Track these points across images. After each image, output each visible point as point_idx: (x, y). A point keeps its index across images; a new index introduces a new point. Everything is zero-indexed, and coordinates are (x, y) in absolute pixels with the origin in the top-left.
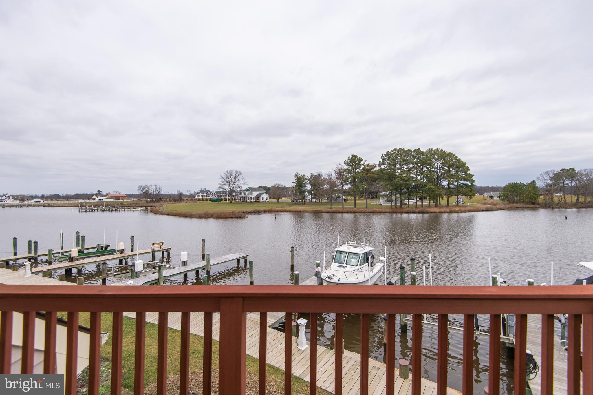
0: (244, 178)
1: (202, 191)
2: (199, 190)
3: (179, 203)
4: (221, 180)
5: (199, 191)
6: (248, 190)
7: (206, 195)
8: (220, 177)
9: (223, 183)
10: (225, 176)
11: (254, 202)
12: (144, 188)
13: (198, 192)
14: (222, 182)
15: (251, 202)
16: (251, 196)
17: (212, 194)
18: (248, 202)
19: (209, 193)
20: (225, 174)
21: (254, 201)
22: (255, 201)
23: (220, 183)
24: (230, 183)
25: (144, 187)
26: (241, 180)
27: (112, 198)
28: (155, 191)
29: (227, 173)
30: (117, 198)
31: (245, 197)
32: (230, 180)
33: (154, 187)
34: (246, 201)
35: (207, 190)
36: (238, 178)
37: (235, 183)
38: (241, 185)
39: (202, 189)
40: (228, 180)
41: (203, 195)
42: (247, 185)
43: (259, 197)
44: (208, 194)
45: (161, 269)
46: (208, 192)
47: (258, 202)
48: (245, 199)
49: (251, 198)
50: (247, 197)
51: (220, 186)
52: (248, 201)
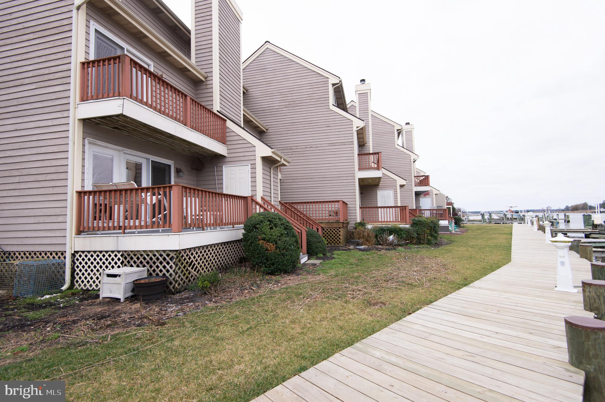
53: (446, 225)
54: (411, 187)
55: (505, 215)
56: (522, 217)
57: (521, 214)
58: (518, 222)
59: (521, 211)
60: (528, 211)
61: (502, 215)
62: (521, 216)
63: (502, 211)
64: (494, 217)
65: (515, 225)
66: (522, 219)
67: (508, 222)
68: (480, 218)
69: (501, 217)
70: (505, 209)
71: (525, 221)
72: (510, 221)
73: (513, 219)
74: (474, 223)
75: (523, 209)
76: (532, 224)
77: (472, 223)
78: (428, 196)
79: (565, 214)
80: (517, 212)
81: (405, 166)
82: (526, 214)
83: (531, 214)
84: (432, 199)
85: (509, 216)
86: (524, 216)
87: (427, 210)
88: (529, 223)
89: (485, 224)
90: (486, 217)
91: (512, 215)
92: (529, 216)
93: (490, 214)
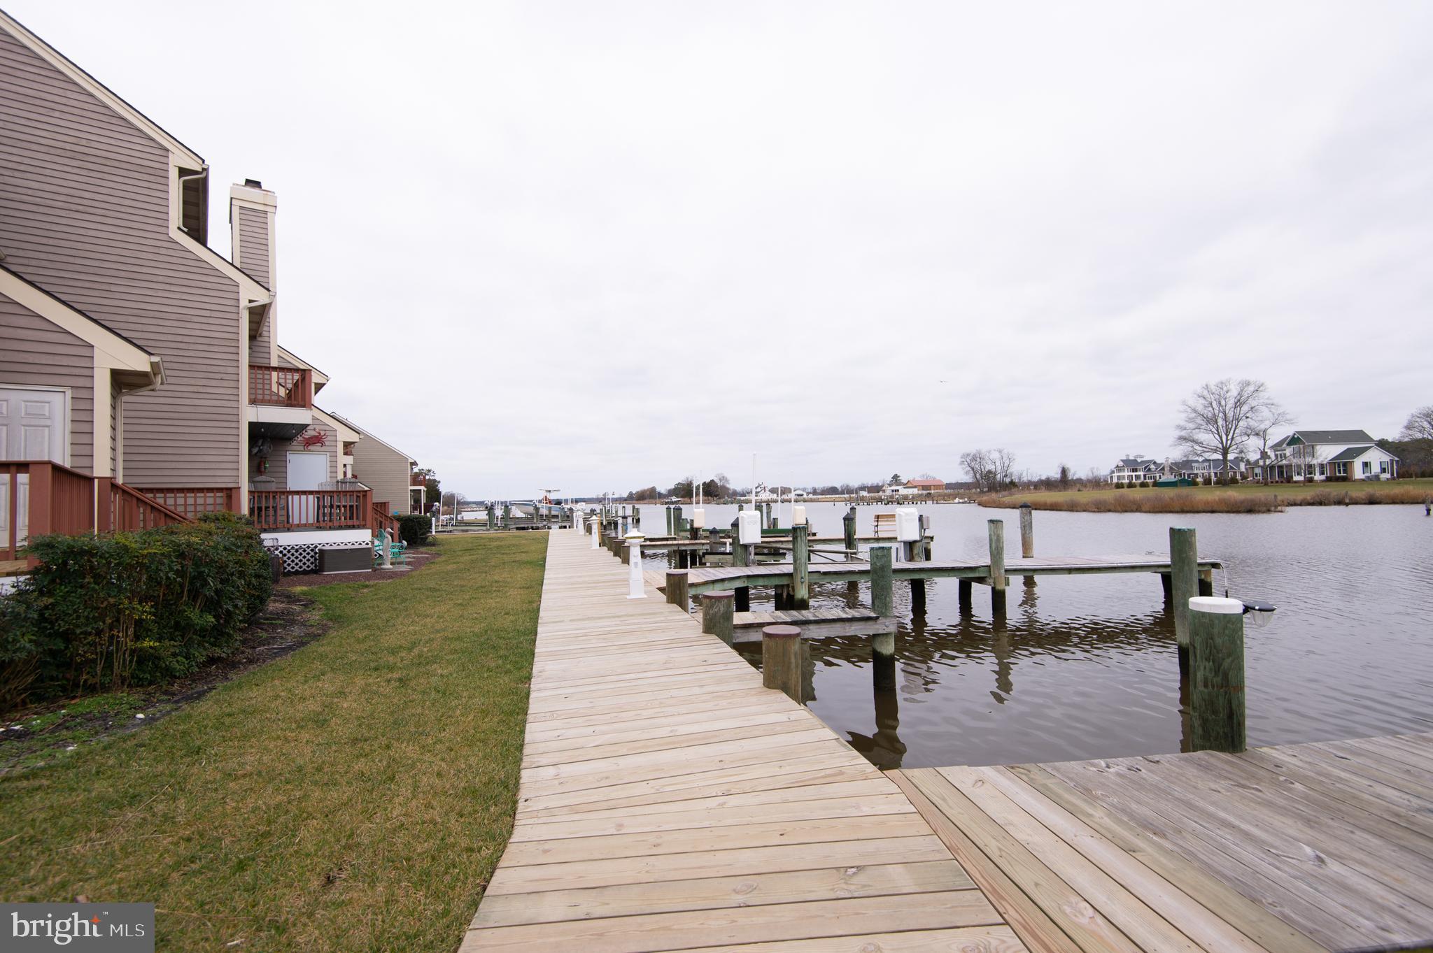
0: (1275, 401)
1: (1132, 464)
2: (1122, 461)
3: (1060, 491)
4: (1184, 416)
5: (1121, 464)
6: (1293, 441)
7: (1142, 473)
8: (1182, 408)
9: (1192, 426)
10: (1199, 405)
11: (1323, 481)
12: (974, 459)
13: (1118, 466)
14: (1191, 420)
15: (1311, 480)
16: (1309, 460)
17: (1163, 469)
18: (1296, 482)
19: (1152, 467)
20: (1199, 397)
21: (1323, 477)
22: (1329, 479)
23: (1182, 423)
24: (1220, 422)
25: (975, 455)
26: (1264, 409)
27: (915, 487)
28: (998, 464)
29: (1205, 393)
30: (924, 488)
31: (1281, 467)
32: (1216, 412)
33: (995, 456)
34: (1289, 480)
35: (1145, 459)
36: (1252, 402)
37: (1238, 420)
38: (1263, 427)
39: (1131, 458)
40: (1210, 415)
41: (1134, 474)
42: (1290, 422)
43: (1345, 464)
44: (1149, 469)
45: (799, 539)
46: (1147, 465)
47: (1344, 479)
48: (1281, 473)
49: (1310, 468)
50: (1289, 466)
51: (1183, 433)
52: (1296, 478)
53: (364, 546)
54: (234, 404)
55: (537, 509)
56: (568, 513)
57: (567, 507)
58: (560, 524)
59: (566, 501)
60: (577, 501)
61: (531, 509)
62: (566, 510)
63: (531, 501)
64: (517, 513)
65: (555, 533)
66: (568, 516)
67: (540, 525)
68: (482, 515)
69: (528, 514)
70: (536, 496)
71: (573, 521)
72: (545, 523)
73: (550, 518)
74: (467, 531)
75: (569, 497)
76: (589, 529)
77: (463, 531)
78: (317, 447)
79: (634, 507)
80: (559, 503)
81: (211, 321)
82: (575, 507)
83: (582, 505)
84: (334, 459)
85: (544, 511)
86: (571, 509)
87: (305, 493)
88: (581, 526)
89: (493, 533)
90: (499, 512)
91: (550, 509)
92: (580, 510)
93: (506, 507)
